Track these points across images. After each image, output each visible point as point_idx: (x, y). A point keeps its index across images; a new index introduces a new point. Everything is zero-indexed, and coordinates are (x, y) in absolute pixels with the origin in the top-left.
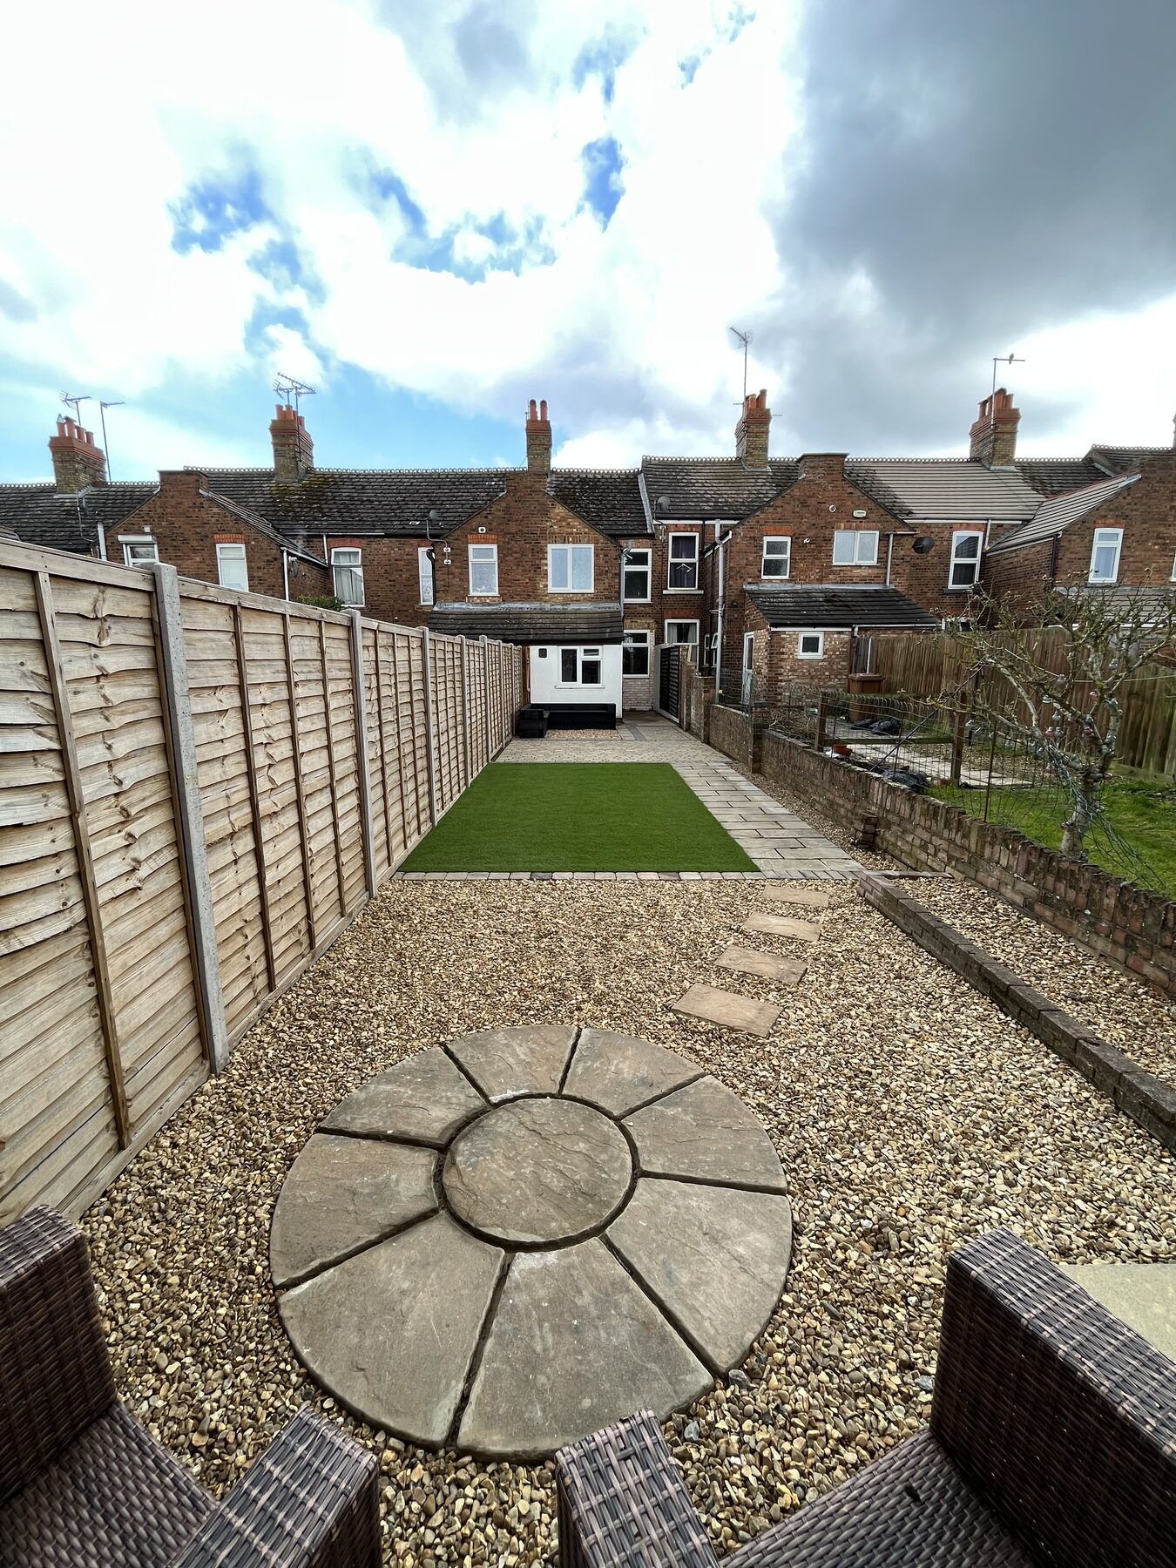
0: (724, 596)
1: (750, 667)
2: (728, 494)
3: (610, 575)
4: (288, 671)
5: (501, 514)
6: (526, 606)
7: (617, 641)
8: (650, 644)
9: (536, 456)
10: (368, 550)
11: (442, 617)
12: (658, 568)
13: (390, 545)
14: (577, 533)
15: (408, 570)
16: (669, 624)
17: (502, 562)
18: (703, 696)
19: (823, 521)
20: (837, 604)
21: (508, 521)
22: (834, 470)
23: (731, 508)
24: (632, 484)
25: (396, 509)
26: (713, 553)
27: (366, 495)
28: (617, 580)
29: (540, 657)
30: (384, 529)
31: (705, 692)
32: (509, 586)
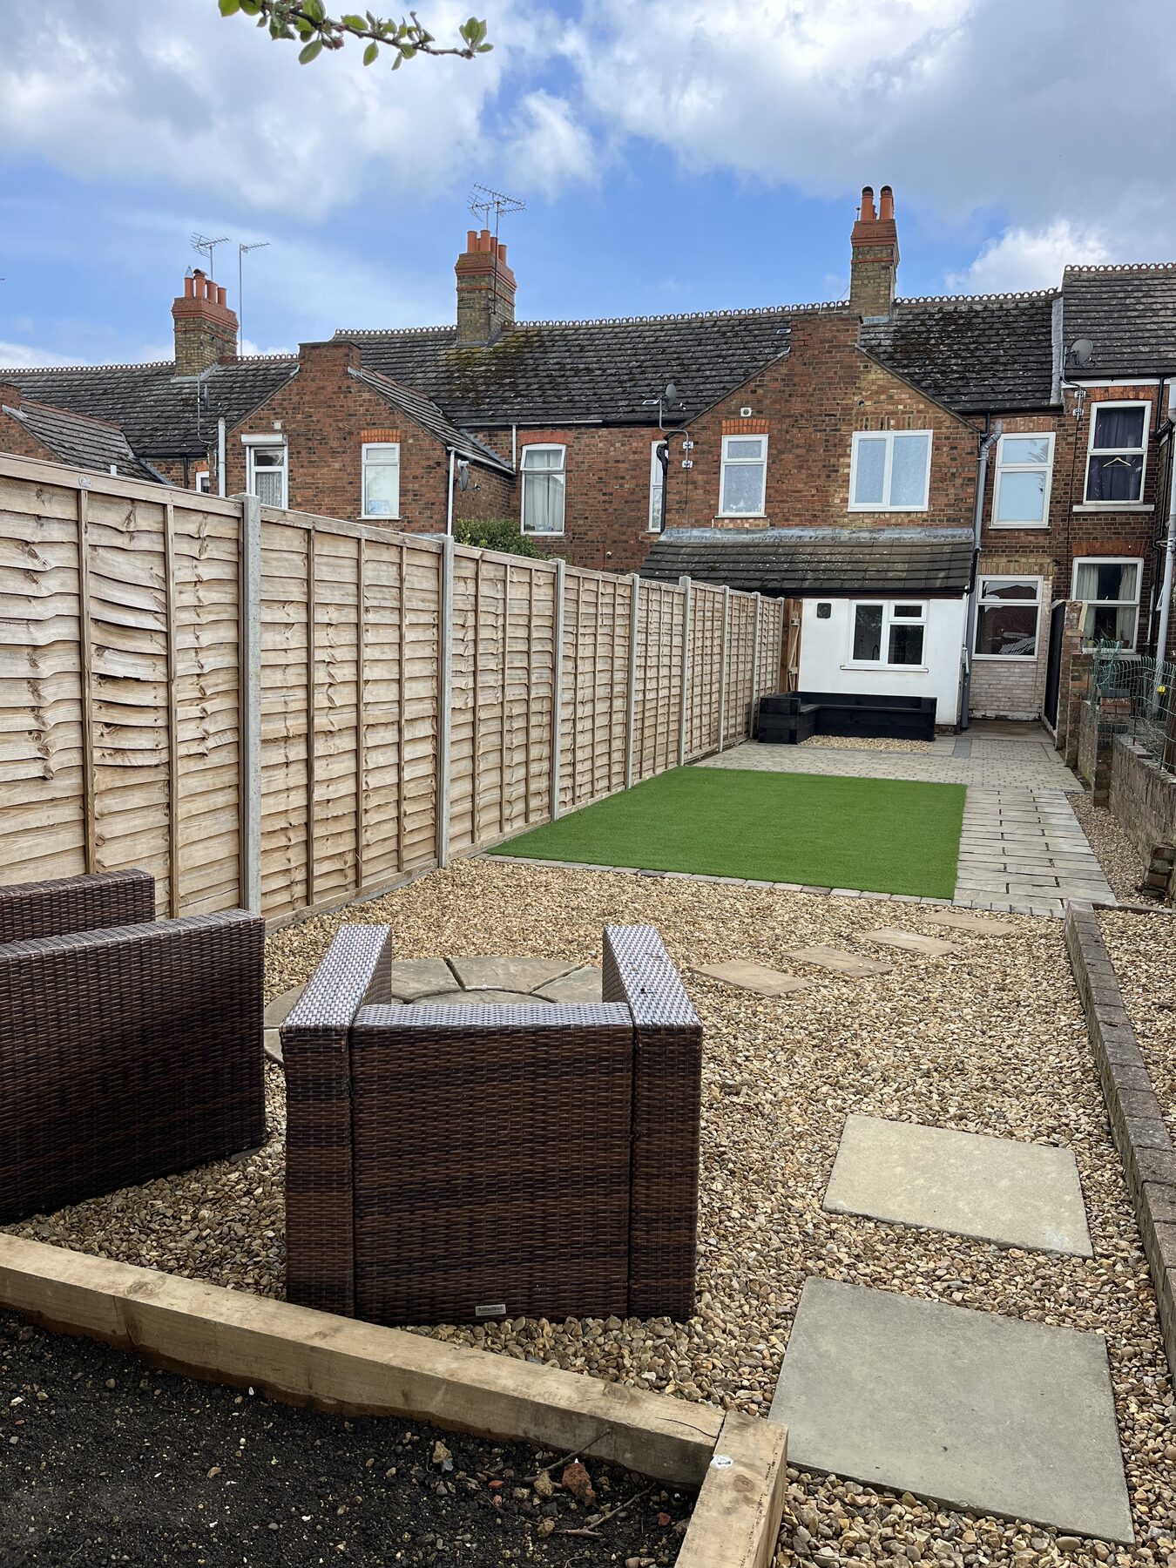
3: (959, 481)
4: (358, 596)
5: (779, 385)
6: (808, 534)
7: (953, 592)
8: (1041, 601)
9: (866, 282)
10: (576, 447)
11: (671, 550)
12: (1067, 467)
13: (610, 438)
14: (904, 413)
15: (633, 477)
16: (1082, 566)
17: (774, 462)
18: (1070, 687)
21: (790, 396)
24: (1039, 317)
25: (626, 381)
26: (1169, 438)
27: (584, 360)
28: (971, 490)
29: (819, 616)
30: (603, 413)
31: (1073, 679)
32: (782, 501)
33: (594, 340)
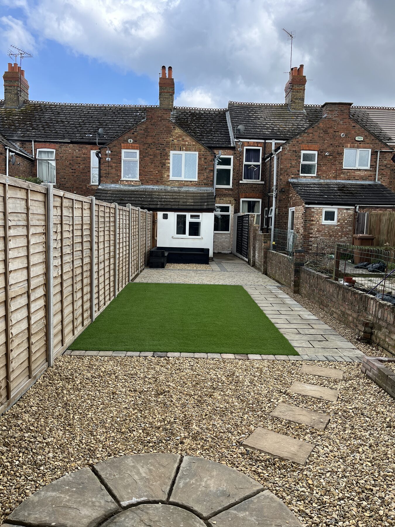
0: (277, 185)
1: (292, 229)
2: (280, 125)
3: (208, 171)
4: (5, 219)
5: (142, 132)
6: (156, 187)
7: (211, 210)
8: (231, 213)
9: (165, 99)
10: (60, 150)
11: (104, 192)
12: (237, 168)
13: (74, 148)
14: (188, 145)
15: (84, 164)
16: (243, 201)
17: (142, 160)
18: (263, 245)
19: (337, 143)
20: (346, 192)
21: (147, 136)
22: (344, 113)
23: (282, 133)
24: (222, 117)
25: (78, 127)
26: (270, 159)
27: (60, 118)
28: (212, 174)
29: (163, 218)
30: (70, 138)
31: (264, 243)
32: (145, 175)
33: (63, 110)
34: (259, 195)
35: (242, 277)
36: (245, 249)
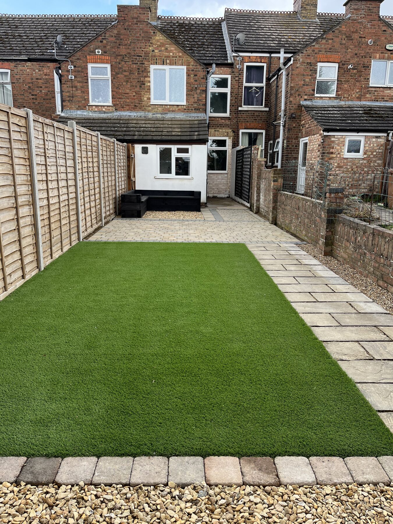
0: (285, 111)
1: (304, 164)
2: (288, 36)
3: (198, 91)
5: (113, 39)
6: (133, 114)
7: (203, 142)
8: (228, 147)
10: (16, 71)
12: (236, 91)
13: (32, 67)
14: (173, 57)
15: (46, 87)
16: (243, 133)
17: (114, 78)
18: (272, 185)
19: (363, 52)
20: (374, 115)
21: (119, 45)
22: (372, 12)
23: (291, 45)
24: (217, 28)
25: (39, 42)
26: (277, 78)
27: (18, 32)
28: (204, 96)
29: (143, 153)
30: (28, 55)
31: (274, 181)
32: (120, 98)
33: (22, 23)
34: (262, 125)
35: (244, 229)
36: (246, 192)
